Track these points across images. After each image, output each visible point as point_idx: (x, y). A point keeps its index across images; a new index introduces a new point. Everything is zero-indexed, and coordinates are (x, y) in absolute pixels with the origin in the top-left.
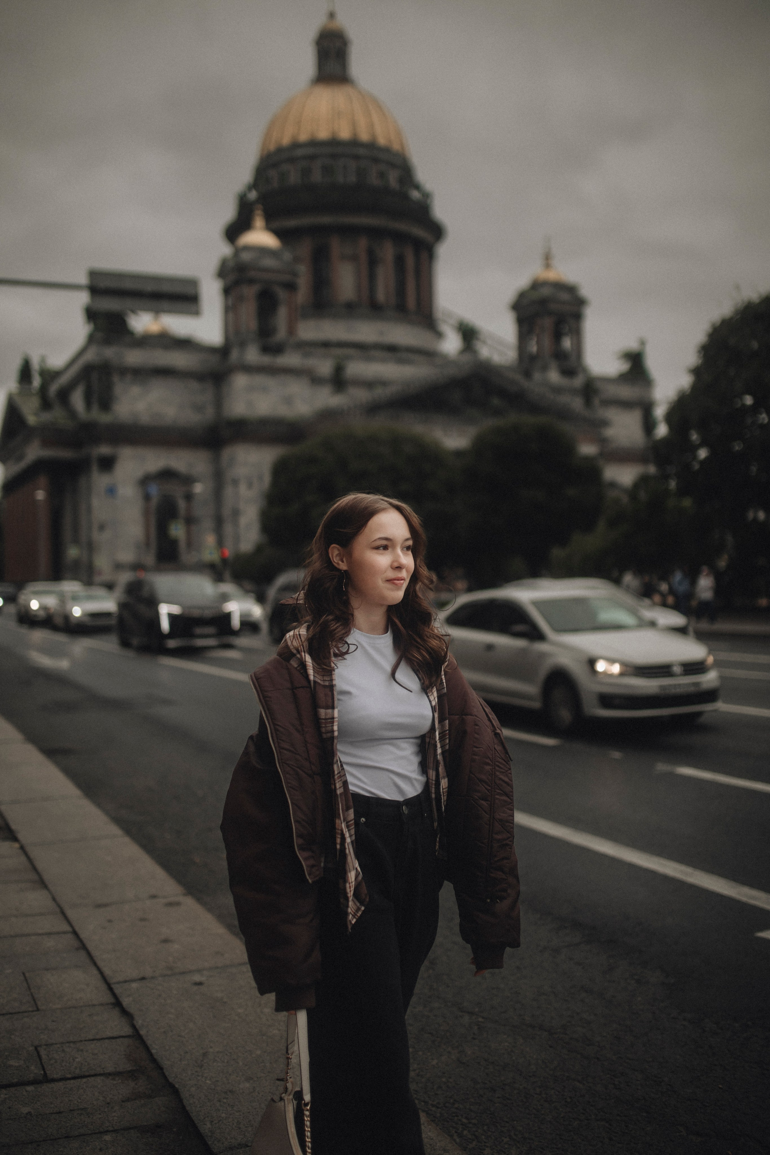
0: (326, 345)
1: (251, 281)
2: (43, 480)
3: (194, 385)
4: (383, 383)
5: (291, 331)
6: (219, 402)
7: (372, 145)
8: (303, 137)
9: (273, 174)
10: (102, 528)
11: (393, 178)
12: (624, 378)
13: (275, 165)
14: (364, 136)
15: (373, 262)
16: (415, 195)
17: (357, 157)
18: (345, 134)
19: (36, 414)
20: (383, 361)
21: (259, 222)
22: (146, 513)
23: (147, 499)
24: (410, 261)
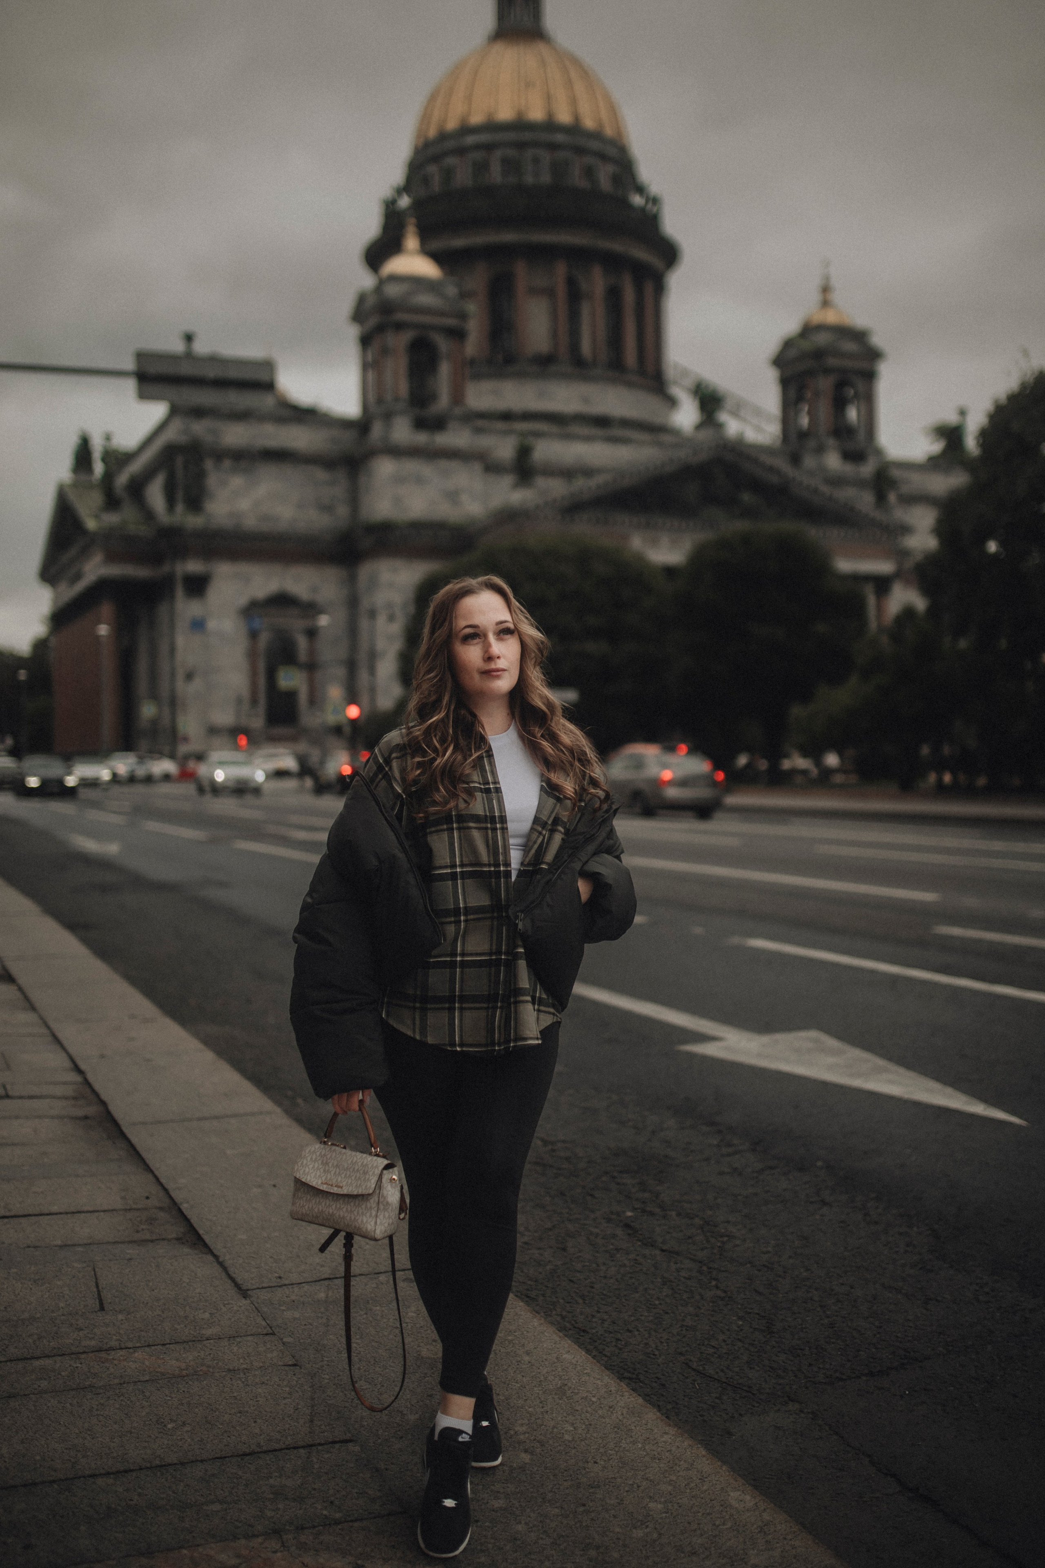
0: (507, 416)
1: (400, 327)
2: (107, 609)
3: (321, 474)
4: (588, 472)
5: (458, 397)
6: (354, 499)
7: (575, 129)
8: (476, 119)
9: (432, 170)
10: (189, 676)
11: (603, 176)
12: (934, 463)
13: (436, 159)
14: (564, 117)
15: (575, 296)
16: (637, 200)
17: (553, 147)
18: (536, 114)
19: (97, 517)
20: (588, 439)
21: (412, 242)
22: (252, 654)
23: (253, 635)
24: (629, 296)
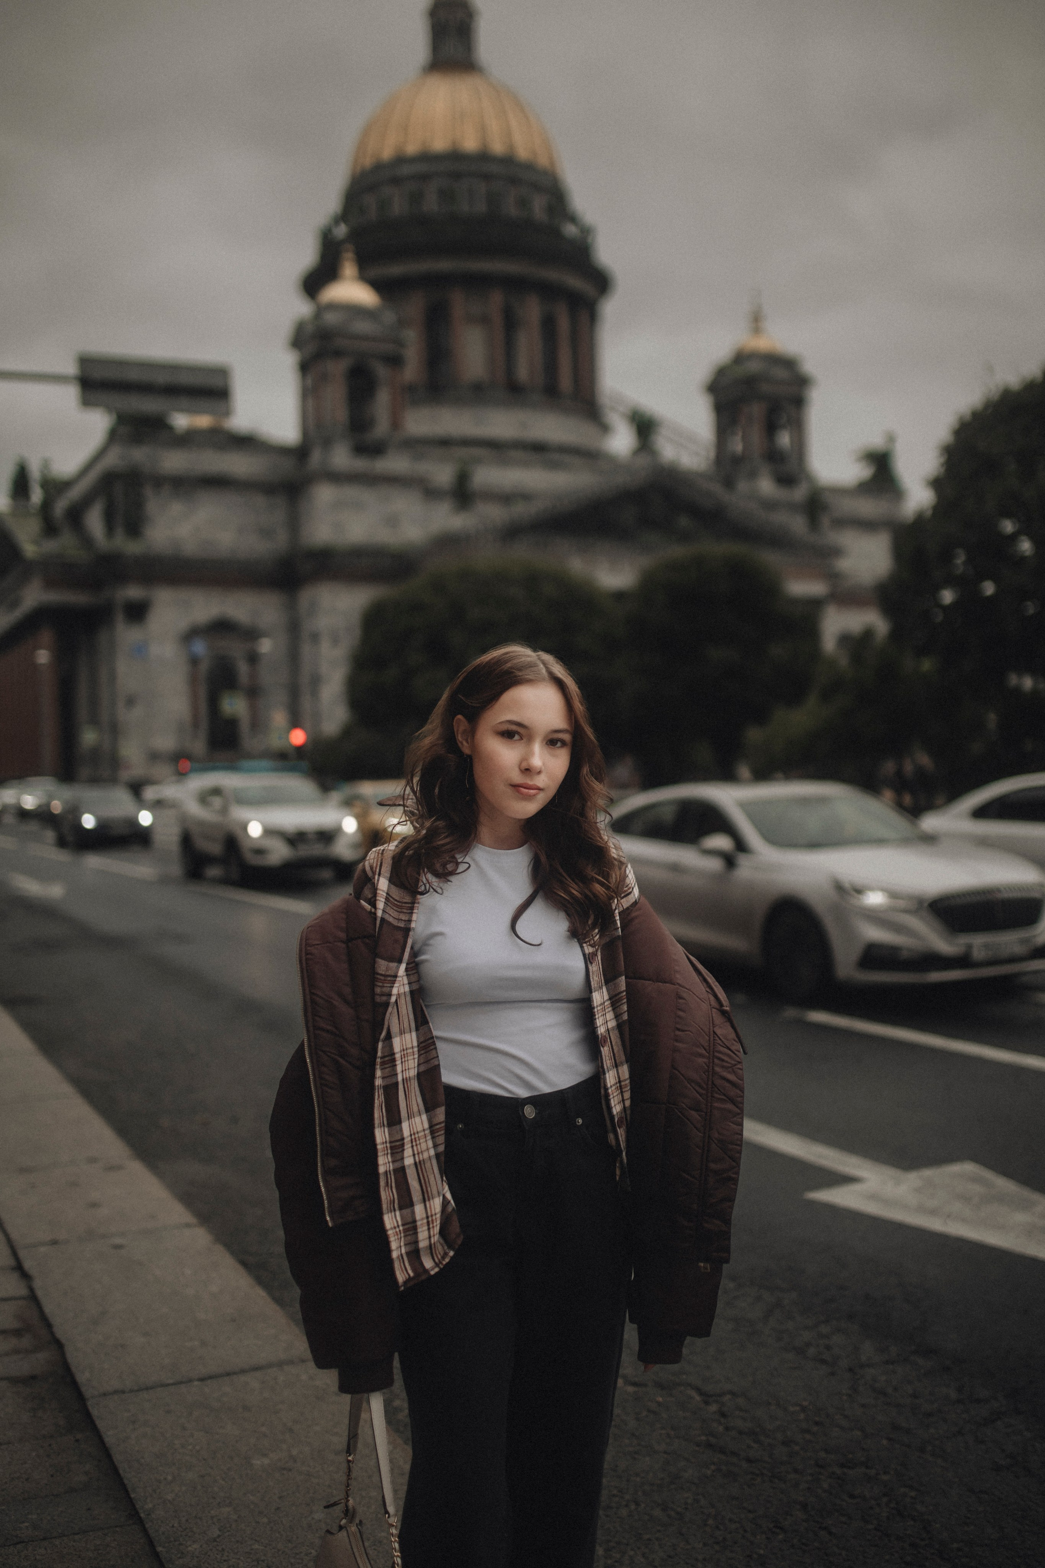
0: (445, 443)
1: (338, 354)
2: (46, 636)
3: (260, 500)
4: (525, 496)
5: (396, 423)
6: (294, 524)
7: (509, 160)
8: (412, 149)
9: (370, 201)
10: (130, 702)
11: (538, 206)
12: (864, 488)
13: (372, 188)
14: (498, 148)
15: (511, 323)
16: (570, 230)
17: (487, 177)
18: (470, 144)
19: (36, 542)
20: (527, 465)
21: (349, 269)
22: (193, 680)
23: (194, 661)
24: (564, 324)
